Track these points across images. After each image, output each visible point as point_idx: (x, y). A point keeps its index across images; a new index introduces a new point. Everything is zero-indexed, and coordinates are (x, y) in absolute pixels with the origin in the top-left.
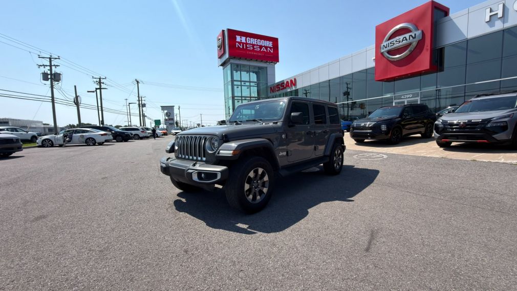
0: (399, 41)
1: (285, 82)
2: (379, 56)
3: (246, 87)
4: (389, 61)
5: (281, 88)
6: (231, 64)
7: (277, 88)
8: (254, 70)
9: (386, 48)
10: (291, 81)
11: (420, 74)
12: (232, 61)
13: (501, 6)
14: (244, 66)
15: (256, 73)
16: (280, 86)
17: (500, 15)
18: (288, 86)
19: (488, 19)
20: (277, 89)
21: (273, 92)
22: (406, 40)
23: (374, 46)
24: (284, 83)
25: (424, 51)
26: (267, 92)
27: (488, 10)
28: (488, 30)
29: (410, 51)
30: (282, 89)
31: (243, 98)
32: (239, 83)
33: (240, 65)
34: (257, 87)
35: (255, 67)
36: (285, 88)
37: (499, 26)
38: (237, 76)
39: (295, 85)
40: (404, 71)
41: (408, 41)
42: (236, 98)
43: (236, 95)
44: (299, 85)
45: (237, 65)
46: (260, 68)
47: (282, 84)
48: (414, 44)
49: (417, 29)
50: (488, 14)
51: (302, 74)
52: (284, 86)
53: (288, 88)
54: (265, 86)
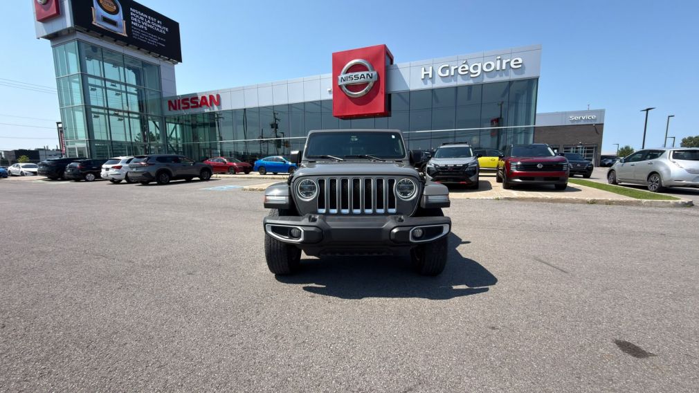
0: (358, 77)
1: (200, 98)
2: (337, 89)
3: (115, 92)
4: (349, 97)
5: (191, 105)
6: (79, 42)
7: (185, 104)
8: (132, 65)
9: (344, 81)
10: (211, 97)
11: (374, 116)
12: (79, 36)
13: (431, 68)
14: (111, 52)
15: (135, 71)
16: (189, 102)
17: (430, 76)
18: (206, 103)
19: (423, 77)
20: (182, 106)
21: (175, 108)
22: (364, 77)
23: (331, 75)
24: (197, 98)
25: (379, 94)
26: (161, 107)
27: (423, 69)
28: (424, 87)
29: (366, 91)
30: (192, 107)
31: (111, 112)
32: (98, 82)
33: (102, 48)
34: (138, 95)
35: (135, 60)
36: (200, 106)
37: (429, 85)
38: (93, 66)
39: (218, 103)
40: (361, 110)
41: (366, 80)
42: (93, 110)
43: (93, 103)
44: (226, 105)
45: (95, 48)
46: (144, 64)
47: (192, 99)
48: (371, 84)
49: (373, 70)
50: (423, 73)
51: (230, 91)
52: (197, 103)
53: (205, 106)
54: (156, 97)
